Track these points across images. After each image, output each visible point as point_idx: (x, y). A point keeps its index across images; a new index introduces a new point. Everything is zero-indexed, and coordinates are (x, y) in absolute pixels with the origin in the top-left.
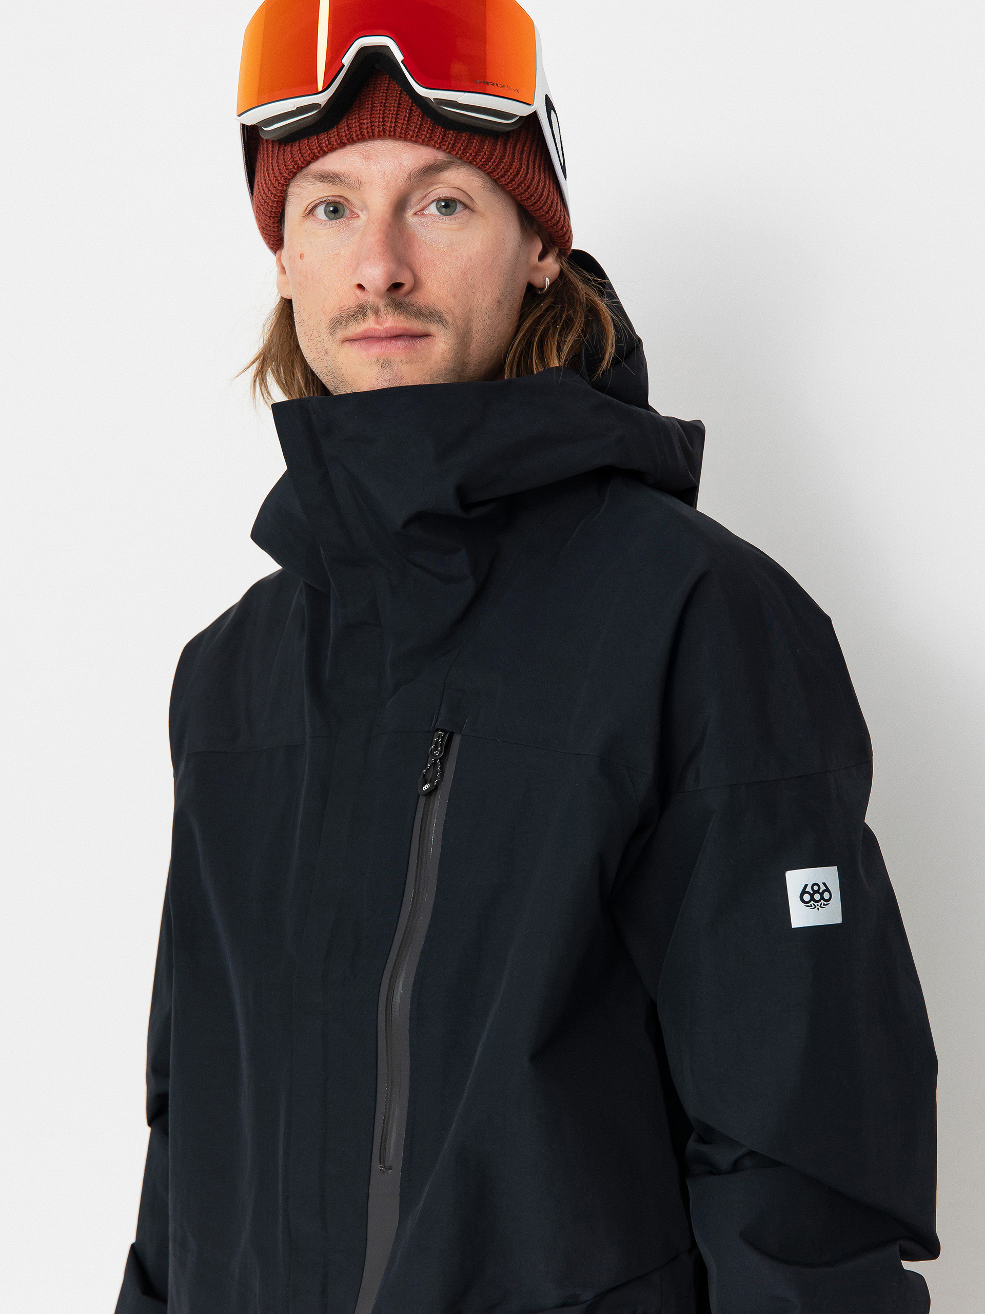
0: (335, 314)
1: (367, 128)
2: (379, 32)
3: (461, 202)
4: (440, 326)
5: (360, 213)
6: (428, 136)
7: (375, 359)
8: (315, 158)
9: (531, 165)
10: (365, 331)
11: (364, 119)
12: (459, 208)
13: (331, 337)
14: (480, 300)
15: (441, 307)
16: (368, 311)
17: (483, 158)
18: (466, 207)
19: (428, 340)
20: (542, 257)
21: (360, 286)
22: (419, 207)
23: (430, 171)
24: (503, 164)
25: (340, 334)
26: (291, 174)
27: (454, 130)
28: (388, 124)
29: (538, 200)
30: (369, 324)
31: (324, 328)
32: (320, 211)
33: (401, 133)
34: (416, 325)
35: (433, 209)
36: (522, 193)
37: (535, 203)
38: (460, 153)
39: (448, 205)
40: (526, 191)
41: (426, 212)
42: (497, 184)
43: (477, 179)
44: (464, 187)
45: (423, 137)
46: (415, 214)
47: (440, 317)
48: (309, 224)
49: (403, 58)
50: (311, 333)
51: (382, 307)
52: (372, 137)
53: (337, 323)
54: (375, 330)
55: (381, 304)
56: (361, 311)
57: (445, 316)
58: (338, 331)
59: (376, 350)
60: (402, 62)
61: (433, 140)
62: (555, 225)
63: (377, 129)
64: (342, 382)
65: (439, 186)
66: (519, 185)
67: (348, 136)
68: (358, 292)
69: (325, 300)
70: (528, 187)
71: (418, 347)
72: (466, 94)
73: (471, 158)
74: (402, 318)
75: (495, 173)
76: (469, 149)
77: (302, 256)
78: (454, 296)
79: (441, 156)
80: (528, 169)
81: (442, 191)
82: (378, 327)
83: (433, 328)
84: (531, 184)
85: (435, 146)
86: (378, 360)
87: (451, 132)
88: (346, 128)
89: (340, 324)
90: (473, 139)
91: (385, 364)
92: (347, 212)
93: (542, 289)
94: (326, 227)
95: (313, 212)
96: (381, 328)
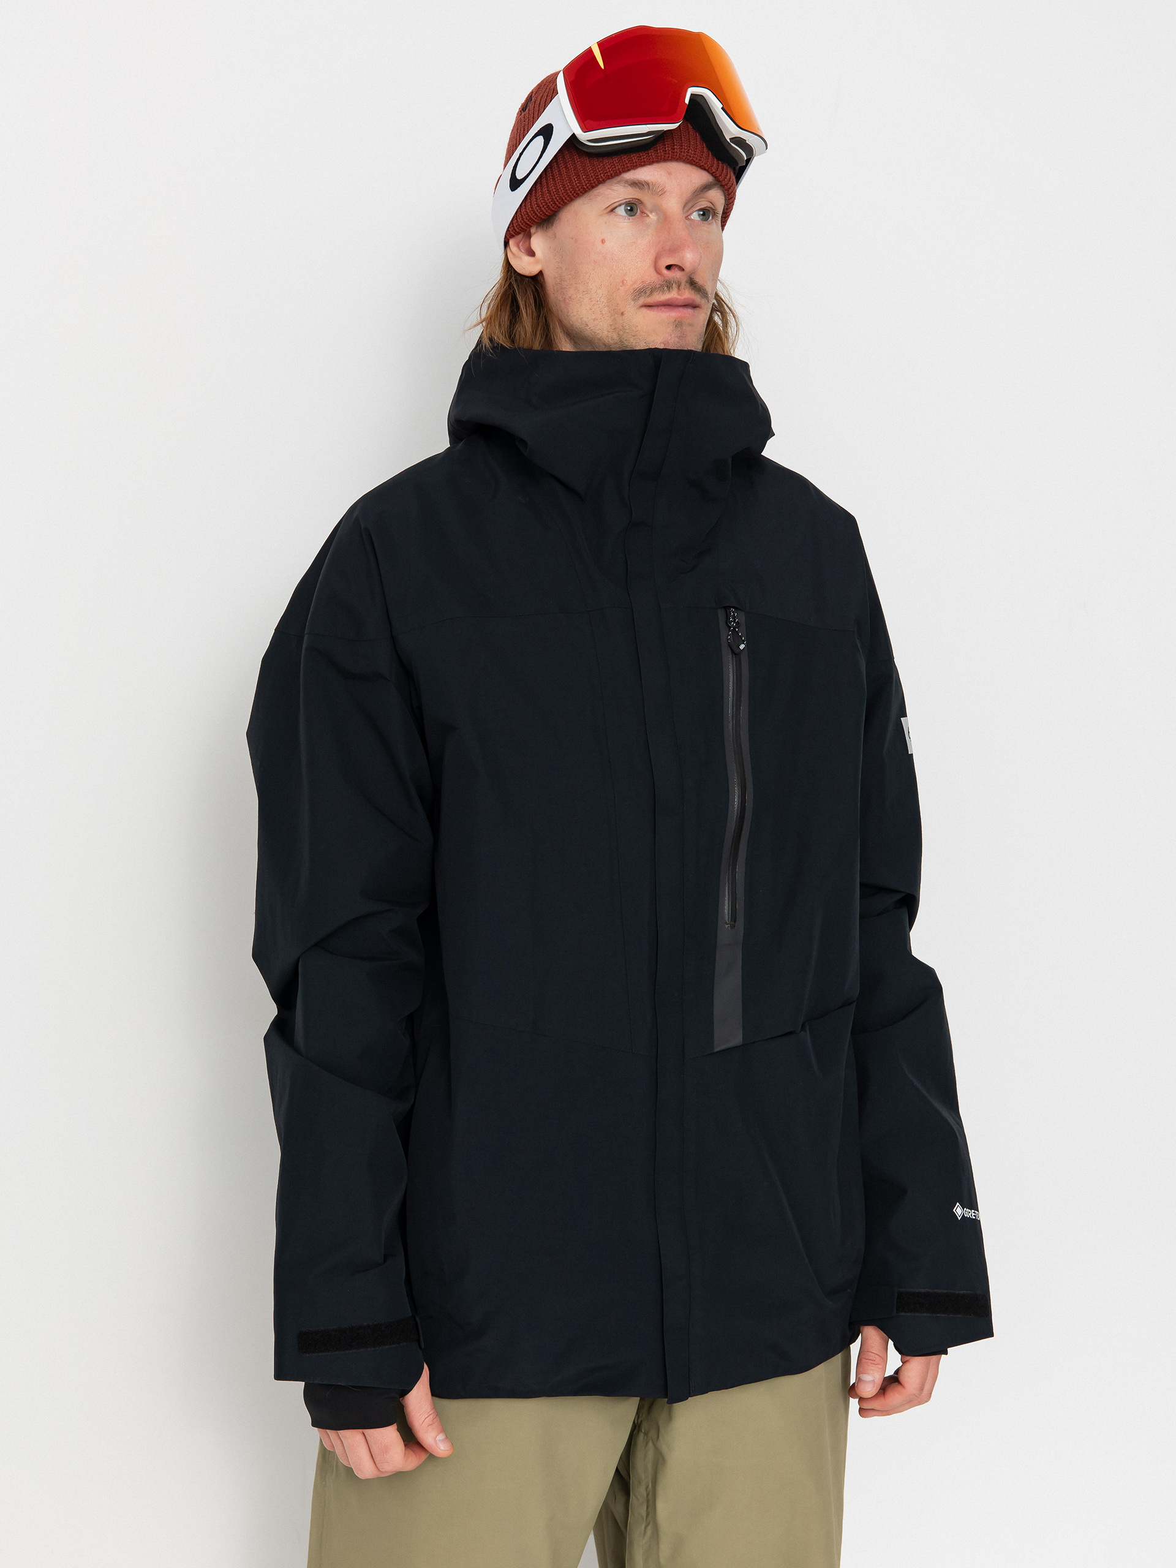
0: (639, 286)
3: (712, 213)
4: (705, 301)
7: (671, 321)
10: (668, 300)
12: (710, 217)
13: (631, 303)
16: (674, 284)
19: (698, 310)
21: (669, 267)
22: (688, 213)
23: (703, 189)
25: (642, 300)
26: (607, 179)
30: (673, 295)
31: (626, 295)
32: (621, 211)
35: (695, 215)
39: (707, 214)
41: (690, 217)
46: (686, 218)
48: (613, 216)
49: (722, 106)
50: (598, 299)
51: (683, 284)
54: (677, 299)
55: (681, 281)
56: (664, 285)
58: (640, 298)
59: (674, 314)
60: (722, 108)
65: (705, 200)
68: (665, 270)
69: (627, 275)
77: (603, 241)
81: (703, 203)
82: (679, 297)
83: (700, 300)
86: (674, 322)
89: (644, 293)
91: (679, 324)
92: (641, 212)
94: (626, 221)
95: (612, 210)
96: (682, 298)
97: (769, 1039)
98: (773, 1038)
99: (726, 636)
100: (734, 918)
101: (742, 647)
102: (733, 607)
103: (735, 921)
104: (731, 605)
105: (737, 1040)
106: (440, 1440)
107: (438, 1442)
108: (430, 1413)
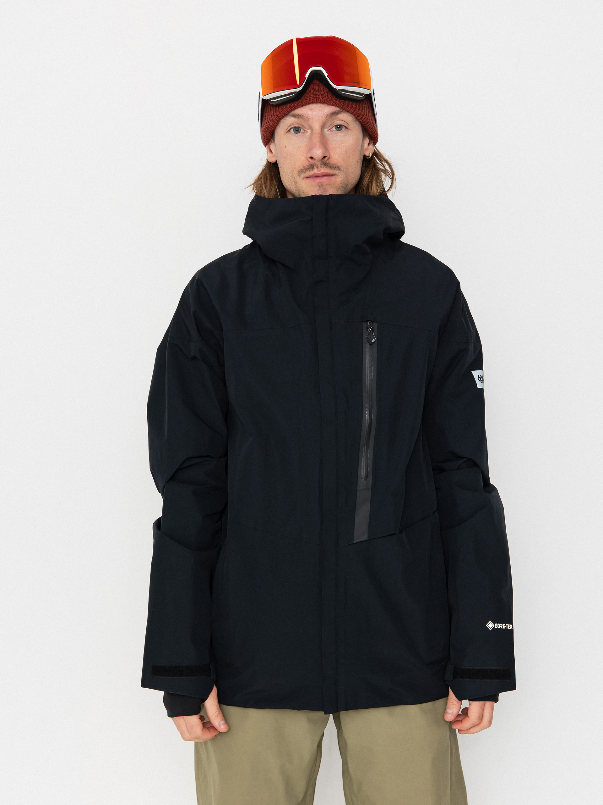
0: (301, 168)
1: (312, 99)
2: (318, 65)
3: (345, 126)
4: (339, 171)
5: (308, 131)
6: (334, 102)
7: (317, 184)
8: (291, 111)
9: (368, 112)
10: (313, 174)
11: (311, 97)
12: (343, 128)
13: (299, 177)
14: (352, 161)
15: (339, 164)
16: (314, 167)
17: (353, 110)
18: (346, 128)
19: (335, 177)
20: (369, 145)
21: (311, 158)
22: (329, 128)
23: (334, 114)
24: (359, 112)
25: (303, 175)
26: (282, 117)
27: (343, 100)
28: (320, 98)
29: (369, 124)
30: (315, 171)
31: (296, 173)
32: (292, 131)
33: (325, 101)
34: (331, 171)
35: (334, 129)
36: (365, 122)
37: (368, 125)
38: (345, 108)
39: (339, 127)
40: (366, 121)
41: (332, 130)
42: (357, 119)
43: (350, 117)
44: (345, 120)
45: (332, 103)
46: (328, 130)
47: (339, 168)
48: (288, 135)
49: (327, 75)
50: (288, 175)
51: (319, 165)
52: (313, 103)
53: (301, 172)
54: (317, 173)
55: (319, 164)
56: (311, 167)
57: (341, 168)
58: (302, 174)
59: (318, 180)
60: (327, 76)
61: (336, 103)
62: (374, 133)
63: (316, 100)
64: (303, 193)
65: (336, 120)
66: (364, 119)
67: (305, 103)
68: (310, 160)
69: (296, 163)
70: (367, 120)
71: (332, 179)
72: (350, 87)
73: (349, 110)
74: (326, 169)
75: (357, 115)
76: (348, 107)
77: (285, 147)
78: (343, 160)
79: (338, 109)
80: (367, 113)
81: (338, 122)
82: (318, 172)
83: (336, 172)
84: (368, 119)
85: (336, 106)
86: (318, 185)
87: (342, 101)
88: (304, 100)
89: (303, 172)
90: (350, 103)
91: (321, 186)
92: (302, 130)
93: (368, 157)
94: (294, 136)
95: (289, 131)
96: (319, 173)
97: (382, 537)
98: (384, 537)
99: (366, 335)
100: (367, 477)
101: (373, 341)
102: (370, 321)
103: (367, 478)
104: (369, 320)
105: (365, 538)
106: (221, 724)
107: (220, 725)
108: (217, 711)
